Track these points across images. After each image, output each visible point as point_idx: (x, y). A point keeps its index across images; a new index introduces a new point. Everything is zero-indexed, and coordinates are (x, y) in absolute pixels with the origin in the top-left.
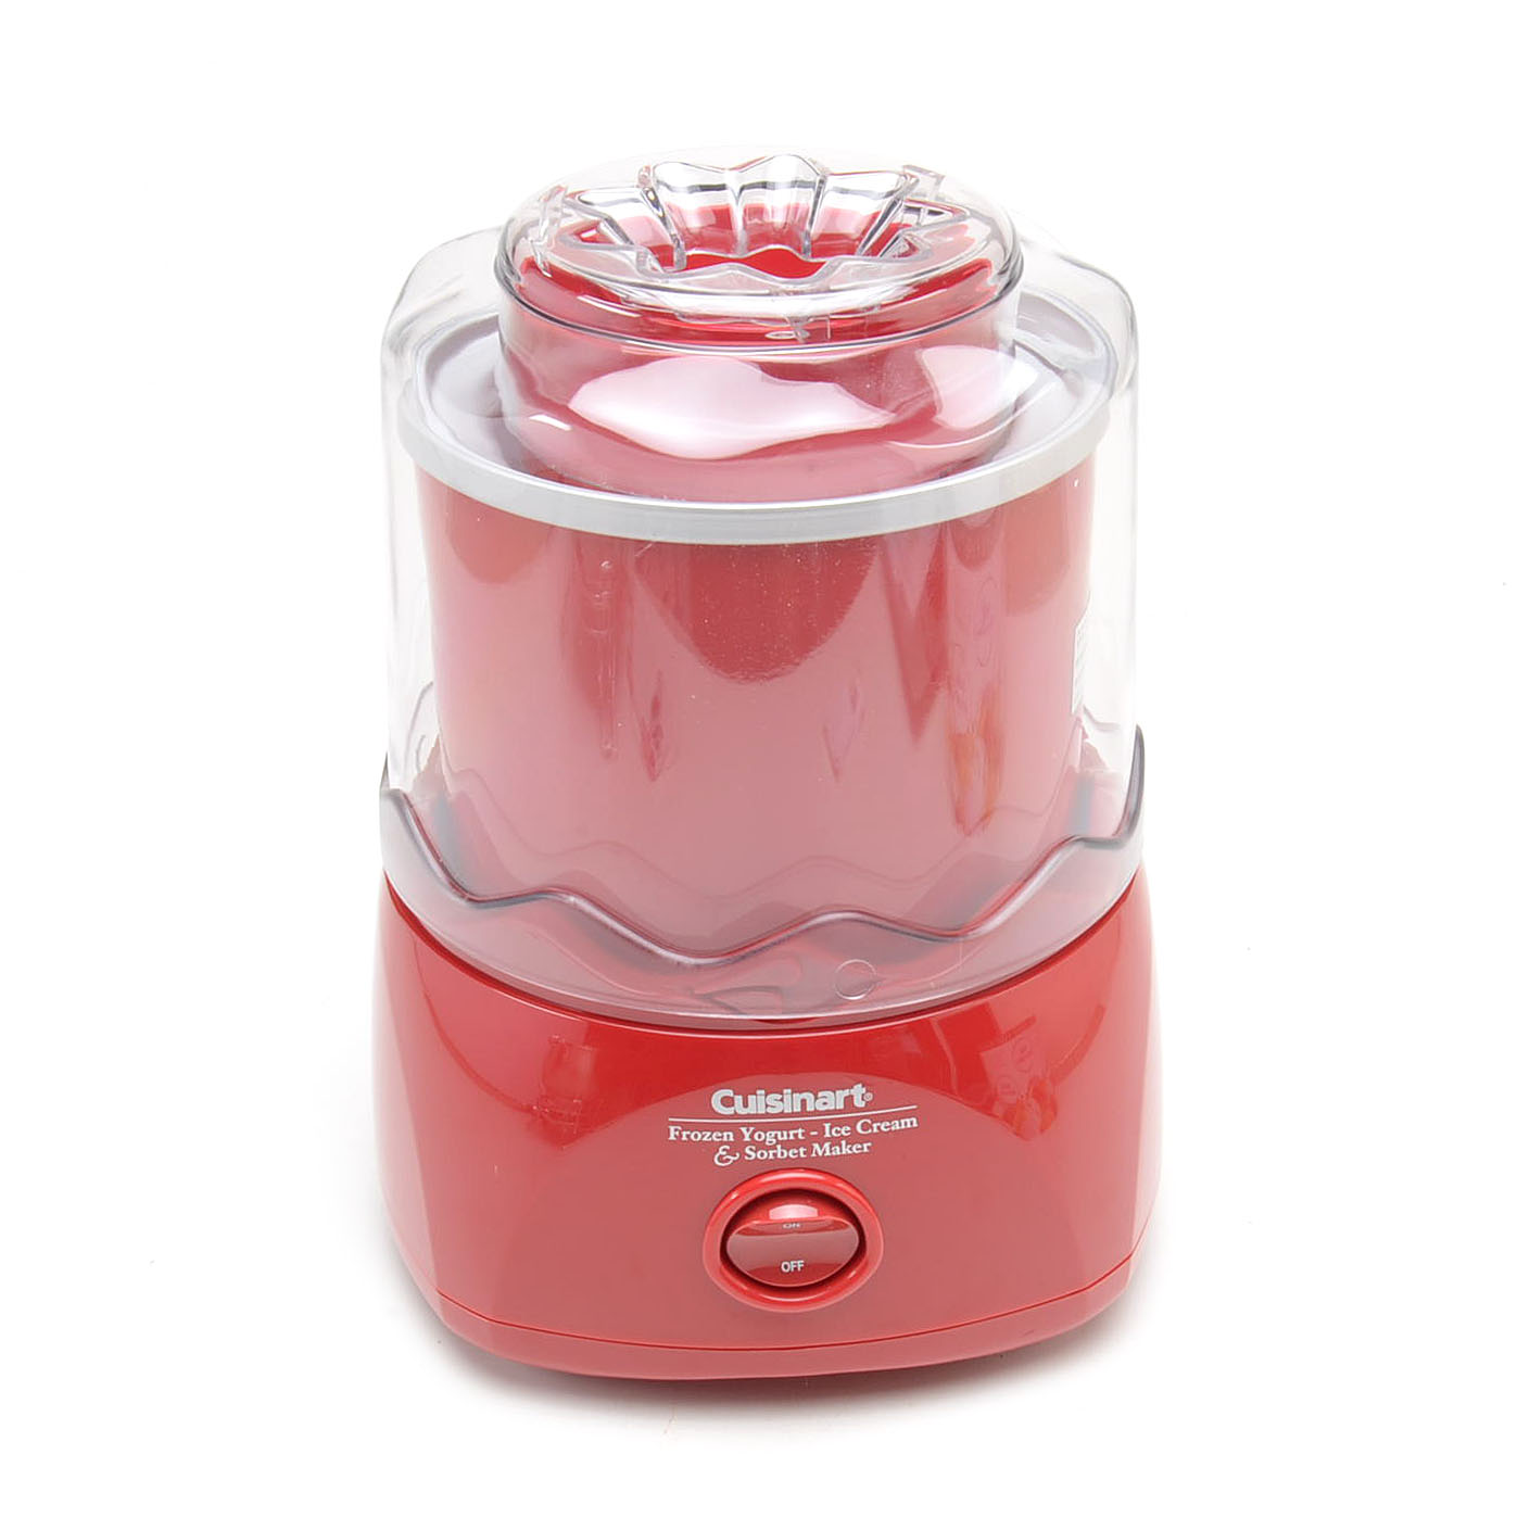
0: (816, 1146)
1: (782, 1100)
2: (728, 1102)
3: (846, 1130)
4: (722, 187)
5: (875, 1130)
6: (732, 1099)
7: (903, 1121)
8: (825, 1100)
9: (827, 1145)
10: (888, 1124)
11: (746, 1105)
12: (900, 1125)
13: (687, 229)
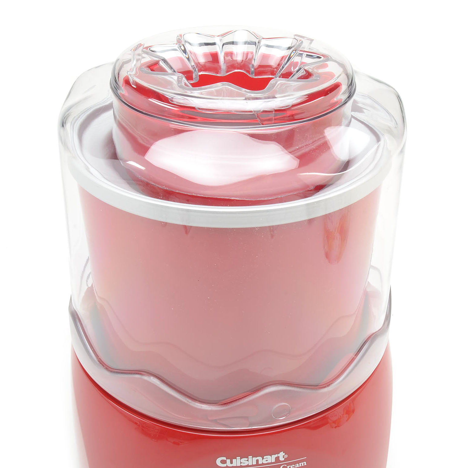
1: (248, 460)
4: (214, 44)
6: (226, 461)
7: (300, 464)
8: (267, 459)
10: (294, 466)
11: (231, 463)
13: (199, 63)
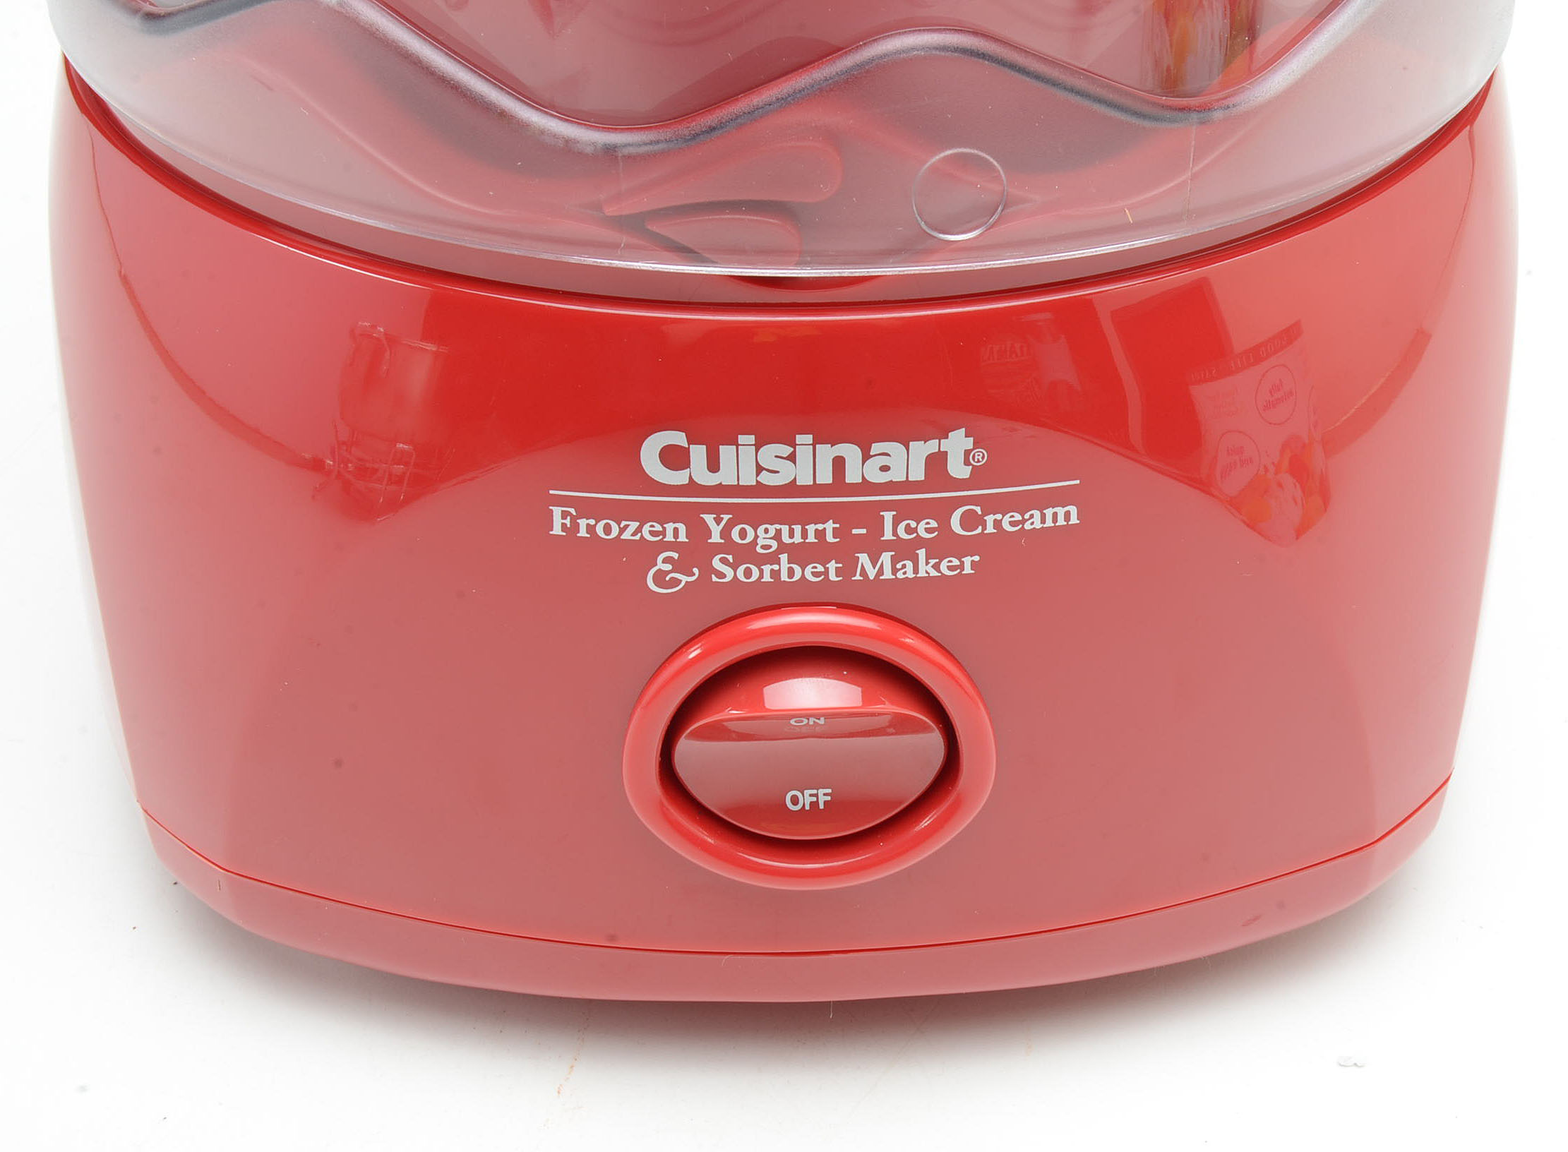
0: (864, 558)
1: (792, 458)
2: (677, 458)
3: (925, 528)
5: (990, 529)
6: (686, 452)
7: (1049, 512)
8: (883, 461)
9: (886, 558)
10: (1018, 517)
11: (713, 465)
12: (1043, 521)
